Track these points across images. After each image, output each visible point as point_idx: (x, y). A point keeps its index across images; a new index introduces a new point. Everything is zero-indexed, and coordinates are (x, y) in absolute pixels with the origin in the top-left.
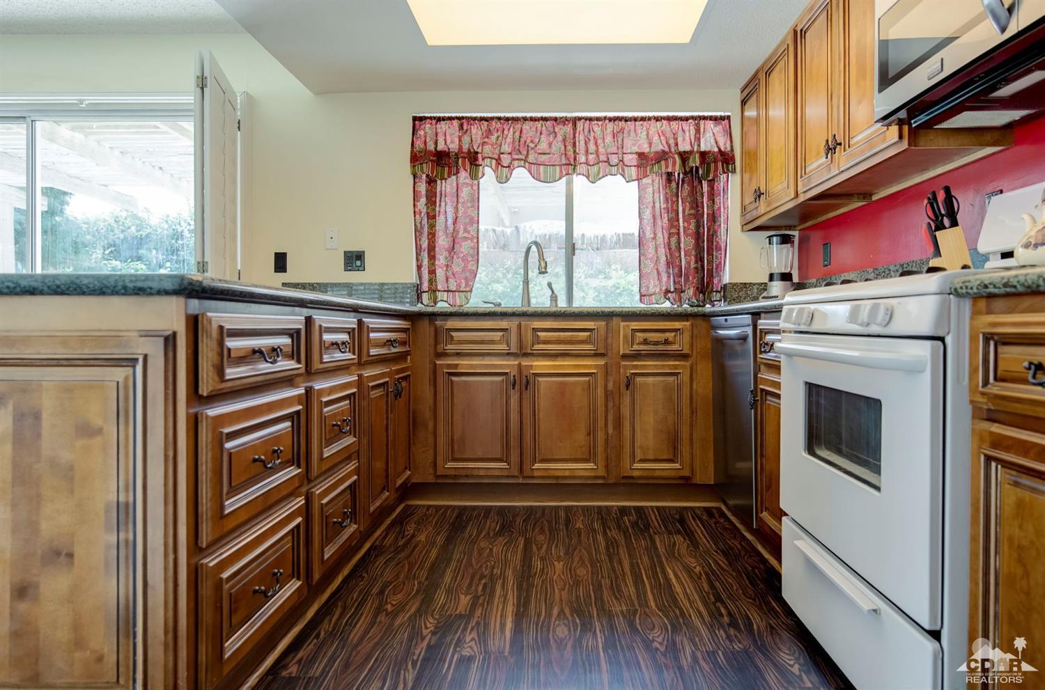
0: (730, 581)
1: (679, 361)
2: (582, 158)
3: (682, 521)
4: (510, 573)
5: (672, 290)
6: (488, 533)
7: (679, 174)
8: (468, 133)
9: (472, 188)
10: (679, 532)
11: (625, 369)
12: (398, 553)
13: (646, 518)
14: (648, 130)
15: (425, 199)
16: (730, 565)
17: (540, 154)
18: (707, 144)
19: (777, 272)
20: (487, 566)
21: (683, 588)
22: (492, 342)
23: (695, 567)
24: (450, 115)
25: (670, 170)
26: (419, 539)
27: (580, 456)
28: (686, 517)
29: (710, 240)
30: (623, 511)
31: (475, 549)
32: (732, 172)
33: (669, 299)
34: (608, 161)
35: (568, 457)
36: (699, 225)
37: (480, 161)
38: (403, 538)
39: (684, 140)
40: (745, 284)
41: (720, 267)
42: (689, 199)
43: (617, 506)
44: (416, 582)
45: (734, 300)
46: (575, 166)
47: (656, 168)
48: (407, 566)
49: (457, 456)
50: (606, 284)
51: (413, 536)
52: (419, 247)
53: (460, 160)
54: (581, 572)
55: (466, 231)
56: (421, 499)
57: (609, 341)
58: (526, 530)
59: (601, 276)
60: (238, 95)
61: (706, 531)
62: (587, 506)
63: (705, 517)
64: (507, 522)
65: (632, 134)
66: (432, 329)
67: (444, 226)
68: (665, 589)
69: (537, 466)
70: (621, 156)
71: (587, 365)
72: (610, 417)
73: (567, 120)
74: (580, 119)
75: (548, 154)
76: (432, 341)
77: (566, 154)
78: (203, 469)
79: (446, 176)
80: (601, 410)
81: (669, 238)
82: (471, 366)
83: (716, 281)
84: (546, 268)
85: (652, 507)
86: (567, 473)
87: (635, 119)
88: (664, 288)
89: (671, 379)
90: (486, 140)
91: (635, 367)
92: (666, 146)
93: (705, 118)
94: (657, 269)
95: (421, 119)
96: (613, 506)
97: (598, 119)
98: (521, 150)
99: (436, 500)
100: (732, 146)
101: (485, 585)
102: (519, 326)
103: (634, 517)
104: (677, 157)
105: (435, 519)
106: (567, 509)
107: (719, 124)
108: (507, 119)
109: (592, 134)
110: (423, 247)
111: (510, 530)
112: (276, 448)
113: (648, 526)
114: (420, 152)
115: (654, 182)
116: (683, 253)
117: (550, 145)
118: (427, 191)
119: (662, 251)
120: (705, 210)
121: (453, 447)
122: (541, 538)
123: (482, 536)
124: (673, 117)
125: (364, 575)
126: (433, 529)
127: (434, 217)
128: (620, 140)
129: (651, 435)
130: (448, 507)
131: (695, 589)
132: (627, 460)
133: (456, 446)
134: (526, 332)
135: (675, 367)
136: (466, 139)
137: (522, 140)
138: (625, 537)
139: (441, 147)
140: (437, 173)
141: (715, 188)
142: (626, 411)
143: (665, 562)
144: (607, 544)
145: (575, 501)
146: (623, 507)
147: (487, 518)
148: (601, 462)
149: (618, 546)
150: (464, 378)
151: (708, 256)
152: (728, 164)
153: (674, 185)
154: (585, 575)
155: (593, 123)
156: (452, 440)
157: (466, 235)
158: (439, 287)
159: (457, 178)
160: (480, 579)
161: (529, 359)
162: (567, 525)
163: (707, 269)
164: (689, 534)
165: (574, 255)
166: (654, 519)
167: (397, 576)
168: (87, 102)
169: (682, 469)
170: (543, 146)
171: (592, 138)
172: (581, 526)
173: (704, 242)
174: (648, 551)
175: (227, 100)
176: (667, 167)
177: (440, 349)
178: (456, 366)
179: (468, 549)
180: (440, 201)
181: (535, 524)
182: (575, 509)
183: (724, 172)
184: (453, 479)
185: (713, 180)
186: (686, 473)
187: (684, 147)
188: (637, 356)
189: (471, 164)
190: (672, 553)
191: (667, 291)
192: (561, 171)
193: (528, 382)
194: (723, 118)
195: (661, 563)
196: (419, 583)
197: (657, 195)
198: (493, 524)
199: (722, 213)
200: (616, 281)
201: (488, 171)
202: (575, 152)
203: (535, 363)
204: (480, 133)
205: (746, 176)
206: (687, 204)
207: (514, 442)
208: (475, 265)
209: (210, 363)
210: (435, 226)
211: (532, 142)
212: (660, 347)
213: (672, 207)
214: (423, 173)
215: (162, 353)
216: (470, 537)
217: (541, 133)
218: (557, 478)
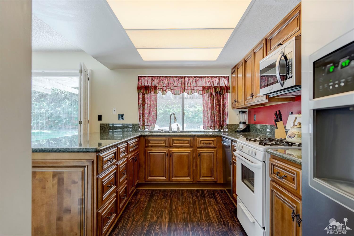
0: (225, 212)
1: (213, 149)
2: (186, 88)
3: (214, 194)
4: (167, 210)
5: (212, 125)
6: (160, 198)
7: (214, 93)
8: (154, 81)
9: (155, 96)
10: (213, 198)
11: (198, 151)
12: (137, 204)
13: (204, 193)
14: (205, 80)
15: (142, 99)
16: (225, 207)
17: (175, 87)
18: (222, 84)
19: (242, 121)
20: (160, 208)
21: (212, 214)
22: (161, 143)
23: (216, 208)
24: (149, 76)
25: (211, 92)
26: (141, 200)
27: (185, 175)
28: (215, 193)
29: (223, 112)
30: (198, 191)
31: (157, 203)
32: (229, 92)
33: (211, 129)
34: (194, 89)
35: (182, 176)
36: (220, 107)
37: (157, 89)
38: (137, 200)
39: (215, 83)
40: (233, 124)
41: (226, 119)
42: (217, 100)
43: (196, 189)
44: (142, 213)
45: (230, 129)
46: (185, 90)
47: (208, 91)
48: (139, 208)
49: (151, 175)
50: (195, 110)
51: (140, 199)
52: (140, 113)
53: (152, 89)
54: (186, 210)
55: (153, 109)
56: (141, 187)
57: (194, 143)
58: (171, 197)
59: (193, 107)
60: (88, 70)
61: (220, 197)
62: (188, 189)
63: (220, 193)
64: (165, 194)
65: (201, 81)
66: (144, 140)
67: (147, 107)
68: (207, 214)
69: (174, 178)
70: (197, 88)
71: (188, 150)
72: (194, 164)
73: (182, 77)
74: (186, 77)
75: (177, 87)
76: (144, 143)
77: (182, 87)
78: (99, 190)
79: (148, 93)
80: (192, 162)
81: (211, 111)
82: (155, 150)
83: (225, 123)
84: (176, 121)
85: (206, 190)
86: (182, 180)
87: (202, 77)
88: (210, 125)
89: (211, 154)
90: (159, 83)
91: (201, 150)
92: (210, 84)
93: (221, 77)
94: (208, 120)
95: (141, 77)
96: (195, 189)
97: (191, 77)
98: (169, 86)
99: (145, 188)
100: (229, 85)
101: (160, 213)
102: (169, 139)
103: (200, 193)
104: (213, 88)
105: (145, 193)
106: (182, 190)
107: (226, 78)
108: (165, 77)
109: (189, 81)
110: (141, 113)
111: (166, 197)
112: (111, 182)
113: (204, 196)
114: (140, 86)
115: (207, 95)
116: (215, 115)
117: (177, 84)
118: (142, 97)
119: (209, 115)
120: (222, 103)
121: (150, 173)
122: (175, 199)
123: (159, 199)
124: (212, 76)
125: (128, 211)
126: (145, 197)
127: (144, 105)
128: (197, 83)
129: (205, 169)
130: (149, 190)
131: (215, 214)
132: (199, 176)
133: (151, 173)
134: (171, 141)
135: (212, 150)
136: (154, 83)
137: (170, 83)
138: (198, 199)
139: (146, 84)
140: (145, 92)
141: (224, 97)
142: (198, 163)
143: (208, 207)
144: (193, 201)
145: (184, 188)
146: (198, 189)
147: (160, 193)
148: (191, 177)
149: (196, 202)
150: (153, 153)
151: (222, 116)
152: (228, 90)
153: (213, 96)
154: (186, 211)
155: (190, 78)
156: (150, 171)
157: (153, 110)
158: (145, 125)
159: (151, 94)
160: (159, 212)
161: (171, 148)
162: (182, 195)
163: (222, 120)
164: (215, 199)
165: (184, 115)
166: (206, 193)
167: (137, 211)
168: (45, 72)
169: (214, 179)
170: (175, 84)
171: (189, 82)
172: (186, 196)
173: (221, 112)
174: (204, 204)
175: (86, 74)
176: (211, 91)
177: (147, 145)
178: (151, 150)
179: (155, 203)
180: (146, 100)
181: (173, 195)
182: (184, 190)
183: (227, 93)
184: (150, 182)
185: (224, 94)
186: (215, 180)
187: (216, 85)
188: (201, 147)
189: (155, 90)
190: (210, 204)
191: (211, 126)
192: (181, 92)
193: (171, 155)
194: (226, 77)
195: (207, 207)
196: (143, 213)
197: (208, 99)
198: (161, 195)
199: (226, 104)
200: (198, 109)
201: (160, 92)
202: (184, 86)
203: (173, 149)
204: (157, 81)
205: (233, 93)
206: (216, 102)
207: (167, 171)
208: (156, 118)
209: (101, 166)
210: (144, 107)
211: (172, 83)
212: (208, 145)
213: (212, 102)
214: (141, 92)
215: (91, 165)
216: (155, 199)
217: (175, 81)
218: (179, 181)
